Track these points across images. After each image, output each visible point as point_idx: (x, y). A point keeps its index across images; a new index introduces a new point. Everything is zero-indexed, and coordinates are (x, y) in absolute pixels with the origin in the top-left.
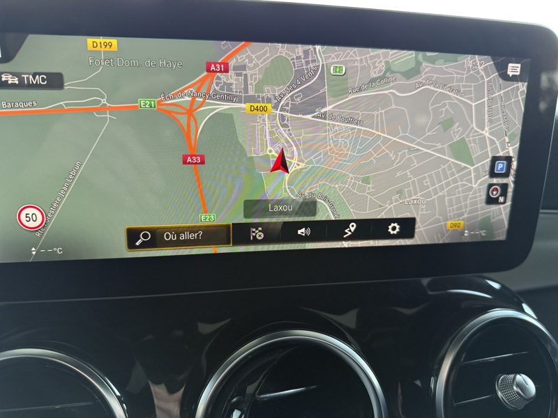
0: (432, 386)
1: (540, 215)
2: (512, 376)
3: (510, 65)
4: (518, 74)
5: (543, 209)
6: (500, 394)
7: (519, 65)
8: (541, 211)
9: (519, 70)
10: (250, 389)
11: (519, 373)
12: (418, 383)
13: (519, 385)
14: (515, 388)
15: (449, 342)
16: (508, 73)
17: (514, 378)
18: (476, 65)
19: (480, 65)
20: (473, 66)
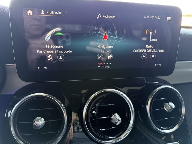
0: (146, 107)
1: (176, 62)
3: (168, 17)
4: (170, 20)
5: (177, 60)
6: (165, 108)
7: (170, 18)
8: (176, 61)
9: (170, 19)
11: (170, 102)
12: (143, 106)
13: (170, 105)
14: (169, 106)
15: (150, 95)
16: (167, 20)
17: (169, 104)
18: (158, 17)
19: (159, 18)
20: (158, 18)
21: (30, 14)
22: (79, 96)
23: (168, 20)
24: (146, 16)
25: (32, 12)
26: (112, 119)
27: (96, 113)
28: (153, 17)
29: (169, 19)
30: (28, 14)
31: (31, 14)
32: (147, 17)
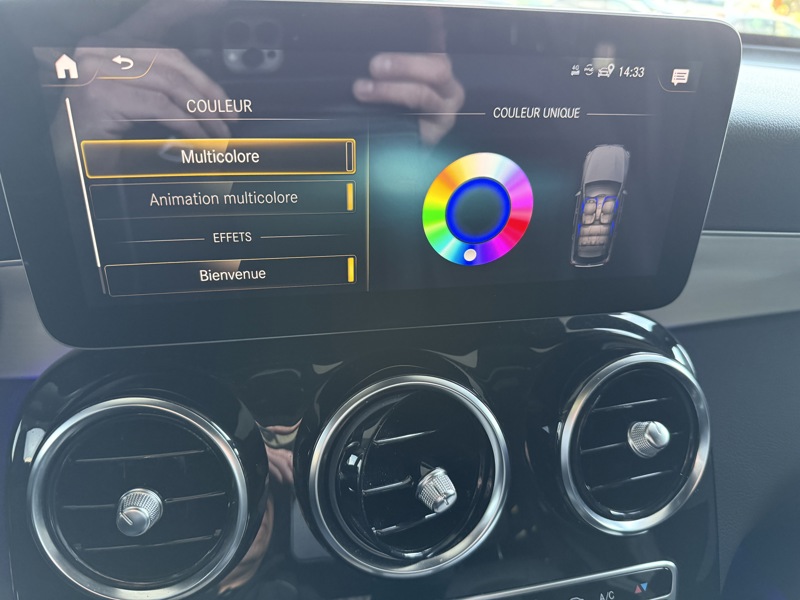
0: (559, 431)
1: (702, 237)
2: (646, 423)
3: (676, 71)
4: (685, 81)
5: (705, 229)
6: (631, 442)
7: (687, 71)
8: (703, 232)
9: (686, 77)
10: (367, 434)
11: (653, 420)
12: (546, 429)
13: (651, 434)
14: (647, 436)
16: (673, 81)
17: (647, 426)
18: (634, 72)
19: (640, 72)
20: (631, 73)
21: (67, 72)
22: (299, 374)
23: (675, 81)
24: (581, 69)
25: (74, 64)
26: (421, 488)
27: (359, 465)
28: (611, 71)
29: (680, 76)
30: (62, 75)
31: (74, 75)
32: (583, 72)
